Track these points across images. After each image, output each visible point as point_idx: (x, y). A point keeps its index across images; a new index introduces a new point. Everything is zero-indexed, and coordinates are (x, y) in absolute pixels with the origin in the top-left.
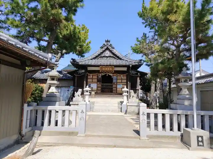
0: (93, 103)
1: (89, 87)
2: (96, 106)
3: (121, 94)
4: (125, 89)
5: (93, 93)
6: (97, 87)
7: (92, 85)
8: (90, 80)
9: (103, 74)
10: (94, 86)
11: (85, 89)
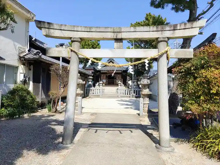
0: (104, 89)
1: (102, 81)
2: (105, 91)
3: (118, 85)
4: (120, 82)
5: (104, 84)
6: (106, 81)
7: (103, 80)
8: (102, 78)
9: (109, 74)
10: (105, 81)
11: (100, 83)
